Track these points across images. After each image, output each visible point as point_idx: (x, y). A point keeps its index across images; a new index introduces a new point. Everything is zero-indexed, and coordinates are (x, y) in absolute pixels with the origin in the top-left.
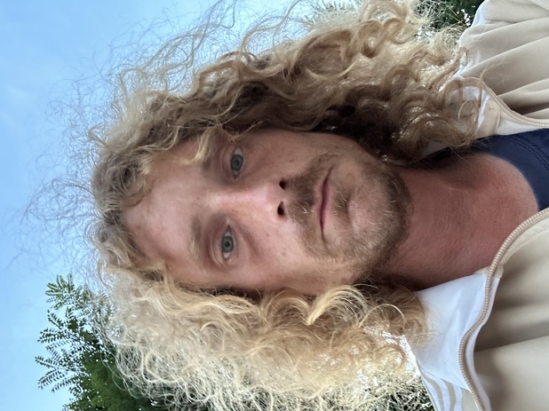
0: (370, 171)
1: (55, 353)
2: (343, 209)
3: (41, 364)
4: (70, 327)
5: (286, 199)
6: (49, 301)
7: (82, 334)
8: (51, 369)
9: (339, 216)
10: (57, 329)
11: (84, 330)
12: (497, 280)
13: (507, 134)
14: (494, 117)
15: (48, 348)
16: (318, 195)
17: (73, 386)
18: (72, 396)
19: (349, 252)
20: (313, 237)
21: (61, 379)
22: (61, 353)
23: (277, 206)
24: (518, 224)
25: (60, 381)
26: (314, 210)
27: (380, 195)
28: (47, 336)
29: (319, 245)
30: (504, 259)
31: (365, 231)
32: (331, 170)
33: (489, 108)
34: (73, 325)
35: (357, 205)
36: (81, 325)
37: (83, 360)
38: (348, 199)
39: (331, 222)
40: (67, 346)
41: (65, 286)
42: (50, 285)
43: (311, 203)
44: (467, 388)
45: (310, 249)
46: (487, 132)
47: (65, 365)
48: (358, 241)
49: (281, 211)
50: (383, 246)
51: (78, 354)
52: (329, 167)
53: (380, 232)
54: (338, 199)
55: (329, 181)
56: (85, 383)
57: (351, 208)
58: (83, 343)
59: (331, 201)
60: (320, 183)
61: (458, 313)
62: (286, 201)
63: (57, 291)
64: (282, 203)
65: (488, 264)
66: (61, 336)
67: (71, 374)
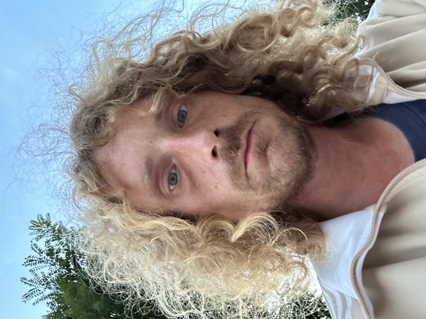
0: (285, 125)
1: (36, 275)
2: (263, 153)
3: (25, 283)
4: (48, 255)
5: (219, 144)
6: (31, 234)
7: (58, 260)
8: (33, 288)
9: (259, 158)
10: (38, 256)
11: (59, 257)
12: (381, 215)
13: (391, 103)
14: (382, 89)
15: (31, 271)
16: (243, 142)
17: (50, 300)
18: (49, 309)
19: (267, 187)
20: (238, 174)
21: (40, 295)
22: (41, 275)
23: (211, 149)
24: (399, 172)
25: (39, 297)
26: (240, 154)
27: (292, 143)
28: (30, 261)
29: (243, 181)
30: (387, 198)
31: (279, 171)
32: (254, 123)
33: (379, 82)
34: (51, 253)
35: (274, 150)
36: (57, 253)
37: (58, 280)
38: (267, 146)
39: (253, 163)
40: (46, 269)
41: (44, 223)
42: (32, 221)
43: (238, 148)
44: (356, 297)
45: (236, 184)
46: (377, 101)
47: (43, 285)
48: (273, 178)
49: (214, 154)
50: (293, 183)
51: (54, 276)
52: (253, 121)
53: (291, 172)
54: (259, 145)
55: (252, 132)
56: (59, 299)
57: (269, 153)
58: (58, 267)
59: (253, 147)
60: (245, 132)
61: (351, 239)
62: (219, 146)
63: (38, 226)
64: (215, 147)
65: (375, 202)
66: (41, 261)
67: (48, 292)
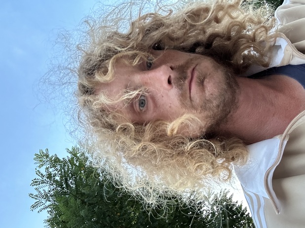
1: (40, 192)
3: (32, 197)
6: (36, 164)
7: (54, 181)
8: (37, 200)
9: (199, 86)
10: (41, 178)
11: (56, 179)
12: (285, 142)
14: (289, 55)
15: (36, 189)
16: (189, 74)
17: (49, 209)
18: (49, 215)
21: (43, 206)
22: (43, 192)
24: (300, 112)
26: (187, 82)
27: (221, 77)
28: (35, 182)
29: (188, 102)
30: (290, 131)
31: (212, 95)
32: (197, 65)
34: (50, 176)
35: (208, 81)
36: (54, 176)
37: (55, 195)
38: (204, 78)
40: (46, 188)
41: (44, 156)
42: (36, 155)
43: (185, 78)
45: (183, 104)
46: (286, 63)
47: (45, 198)
48: (208, 101)
51: (52, 192)
52: (196, 63)
54: (199, 78)
56: (56, 208)
57: (205, 83)
58: (55, 186)
59: (195, 79)
61: (264, 159)
63: (40, 158)
64: (170, 77)
66: (43, 182)
67: (48, 203)
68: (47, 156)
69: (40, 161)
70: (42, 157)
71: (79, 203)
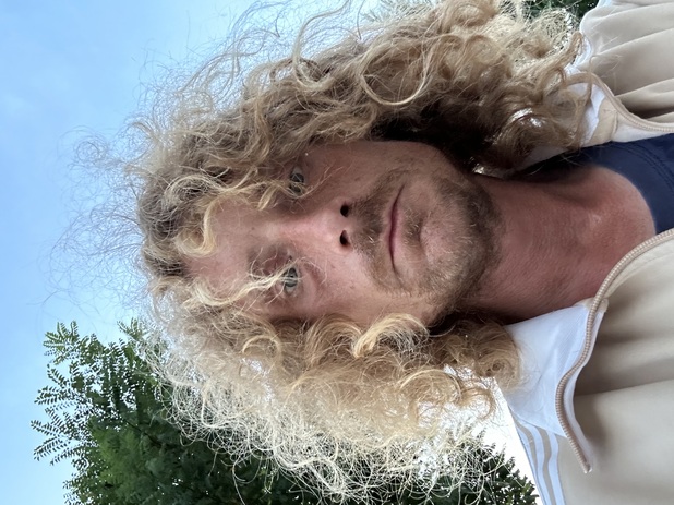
1: (56, 417)
2: (415, 237)
3: (39, 430)
4: (74, 386)
5: (349, 227)
6: (47, 354)
7: (89, 394)
8: (50, 437)
9: (410, 244)
10: (59, 387)
11: (92, 390)
12: (600, 316)
13: (625, 141)
15: (48, 411)
16: (386, 221)
17: (77, 458)
18: (75, 471)
20: (383, 270)
21: (62, 449)
22: (63, 418)
23: (339, 235)
25: (61, 452)
26: (382, 238)
27: (456, 219)
28: (46, 396)
29: (390, 277)
30: (609, 291)
31: (440, 261)
32: (401, 190)
33: (603, 110)
34: (79, 383)
35: (429, 232)
36: (89, 383)
37: (90, 426)
38: (420, 225)
39: (402, 251)
40: (70, 409)
41: (67, 337)
42: (48, 334)
43: (378, 231)
46: (603, 139)
47: (68, 432)
48: (433, 273)
49: (344, 241)
51: (83, 419)
52: (399, 186)
53: (457, 261)
54: (408, 225)
55: (398, 204)
56: (91, 454)
57: (423, 235)
58: (91, 405)
59: (400, 228)
60: (388, 206)
61: (556, 352)
62: (349, 230)
63: (57, 342)
64: (344, 232)
65: (593, 295)
66: (63, 396)
67: (75, 443)
68: (74, 338)
69: (59, 348)
70: (63, 339)
71: (145, 444)
